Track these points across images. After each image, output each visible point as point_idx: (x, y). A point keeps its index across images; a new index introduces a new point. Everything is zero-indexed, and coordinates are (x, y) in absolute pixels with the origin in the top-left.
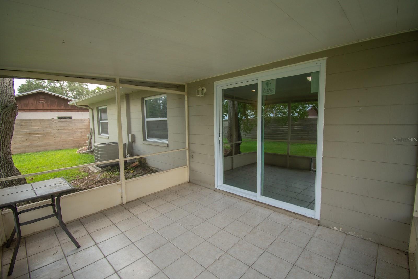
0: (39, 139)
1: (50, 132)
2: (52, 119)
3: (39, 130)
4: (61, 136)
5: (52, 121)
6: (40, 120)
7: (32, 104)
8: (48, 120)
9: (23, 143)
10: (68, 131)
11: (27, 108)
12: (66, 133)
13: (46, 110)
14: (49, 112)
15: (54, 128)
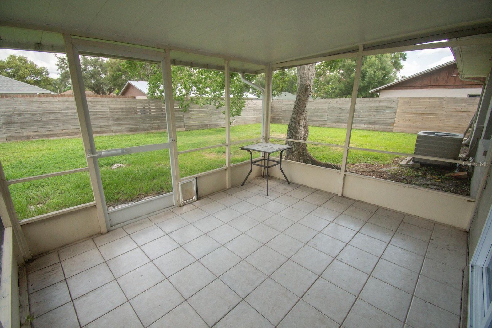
0: (422, 120)
1: (437, 113)
2: (445, 97)
3: (426, 110)
4: (449, 120)
5: (444, 99)
6: (430, 98)
7: (443, 79)
8: (440, 99)
9: (405, 122)
10: (460, 114)
11: (436, 84)
12: (457, 116)
13: (457, 86)
14: (460, 88)
15: (443, 109)
